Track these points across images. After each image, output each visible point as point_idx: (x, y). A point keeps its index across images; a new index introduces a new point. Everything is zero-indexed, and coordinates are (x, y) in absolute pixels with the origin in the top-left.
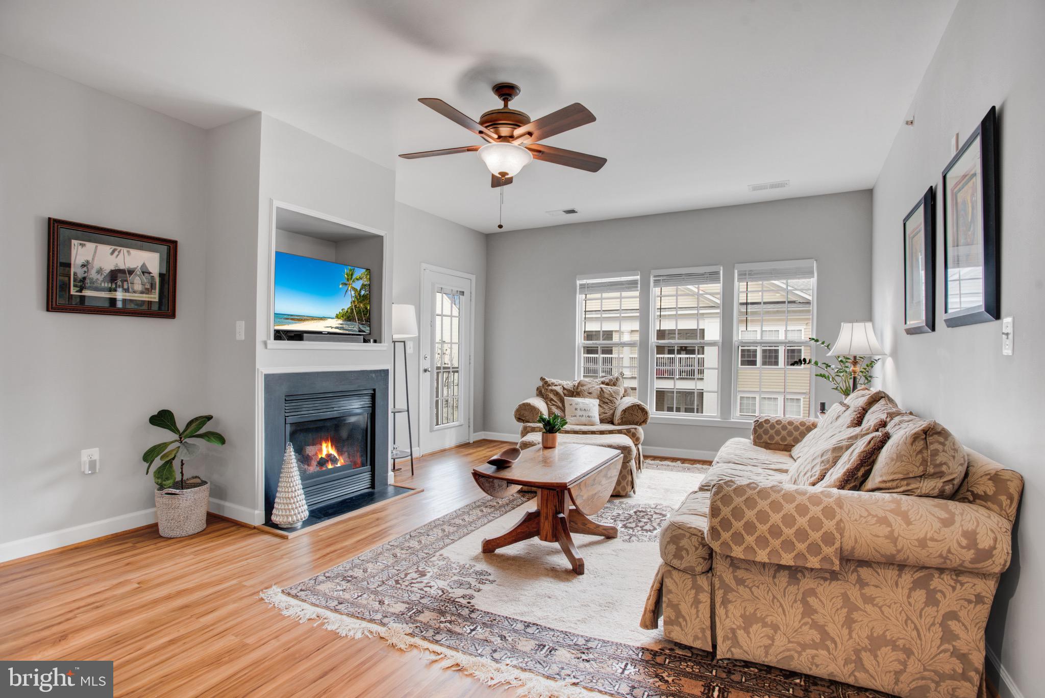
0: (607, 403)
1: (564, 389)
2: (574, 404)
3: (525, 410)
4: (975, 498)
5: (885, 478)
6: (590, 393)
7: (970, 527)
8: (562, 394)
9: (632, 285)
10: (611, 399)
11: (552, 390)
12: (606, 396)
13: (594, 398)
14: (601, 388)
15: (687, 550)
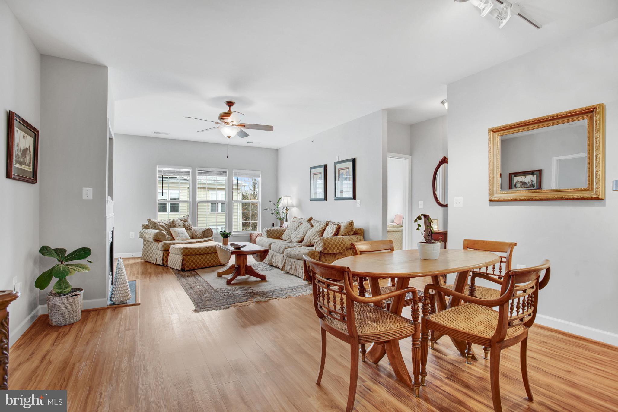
0: (188, 230)
1: (165, 224)
2: (176, 231)
3: (160, 235)
4: (357, 234)
5: (344, 233)
6: (180, 225)
7: (360, 239)
8: (165, 226)
9: (188, 173)
10: (189, 227)
11: (160, 225)
12: (187, 226)
13: (182, 228)
14: (183, 223)
15: (316, 256)
